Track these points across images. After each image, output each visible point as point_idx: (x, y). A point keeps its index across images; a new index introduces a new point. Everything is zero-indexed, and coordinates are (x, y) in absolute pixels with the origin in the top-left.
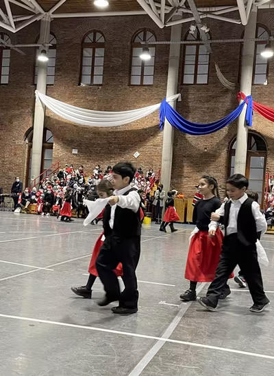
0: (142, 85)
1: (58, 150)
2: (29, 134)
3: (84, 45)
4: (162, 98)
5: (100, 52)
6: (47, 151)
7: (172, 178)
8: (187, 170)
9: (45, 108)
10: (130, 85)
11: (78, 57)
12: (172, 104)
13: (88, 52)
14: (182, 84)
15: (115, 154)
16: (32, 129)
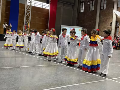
6: (117, 29)
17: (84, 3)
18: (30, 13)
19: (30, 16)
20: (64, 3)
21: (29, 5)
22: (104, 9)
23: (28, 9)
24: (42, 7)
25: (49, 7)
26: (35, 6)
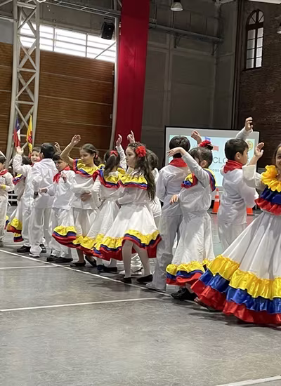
17: (261, 31)
18: (33, 82)
19: (33, 92)
20: (177, 34)
21: (27, 49)
23: (28, 65)
24: (83, 55)
25: (115, 55)
26: (57, 50)
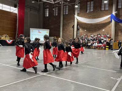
0: (105, 10)
1: (81, 31)
2: (73, 27)
3: (87, 1)
4: (111, 13)
5: (92, 2)
6: (78, 31)
7: (115, 36)
8: (120, 34)
9: (77, 20)
10: (101, 11)
11: (86, 5)
12: (114, 15)
13: (89, 3)
14: (118, 8)
15: (97, 30)
16: (74, 25)
22: (66, 14)
